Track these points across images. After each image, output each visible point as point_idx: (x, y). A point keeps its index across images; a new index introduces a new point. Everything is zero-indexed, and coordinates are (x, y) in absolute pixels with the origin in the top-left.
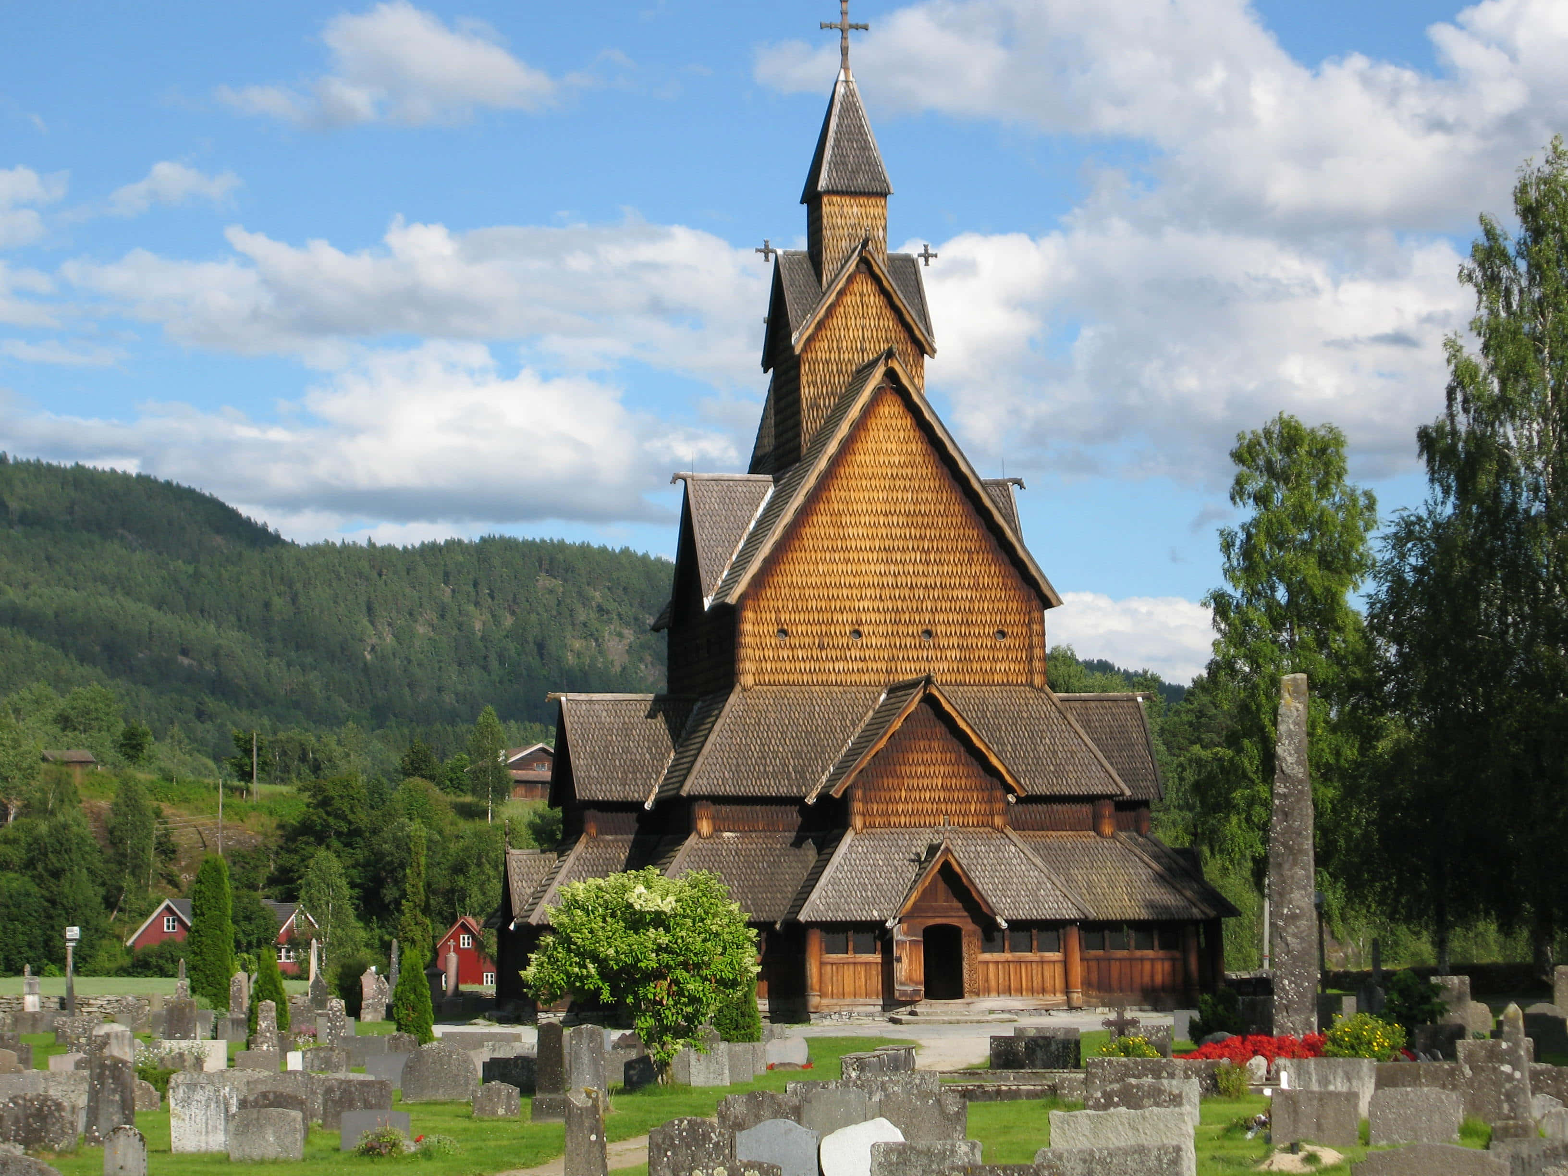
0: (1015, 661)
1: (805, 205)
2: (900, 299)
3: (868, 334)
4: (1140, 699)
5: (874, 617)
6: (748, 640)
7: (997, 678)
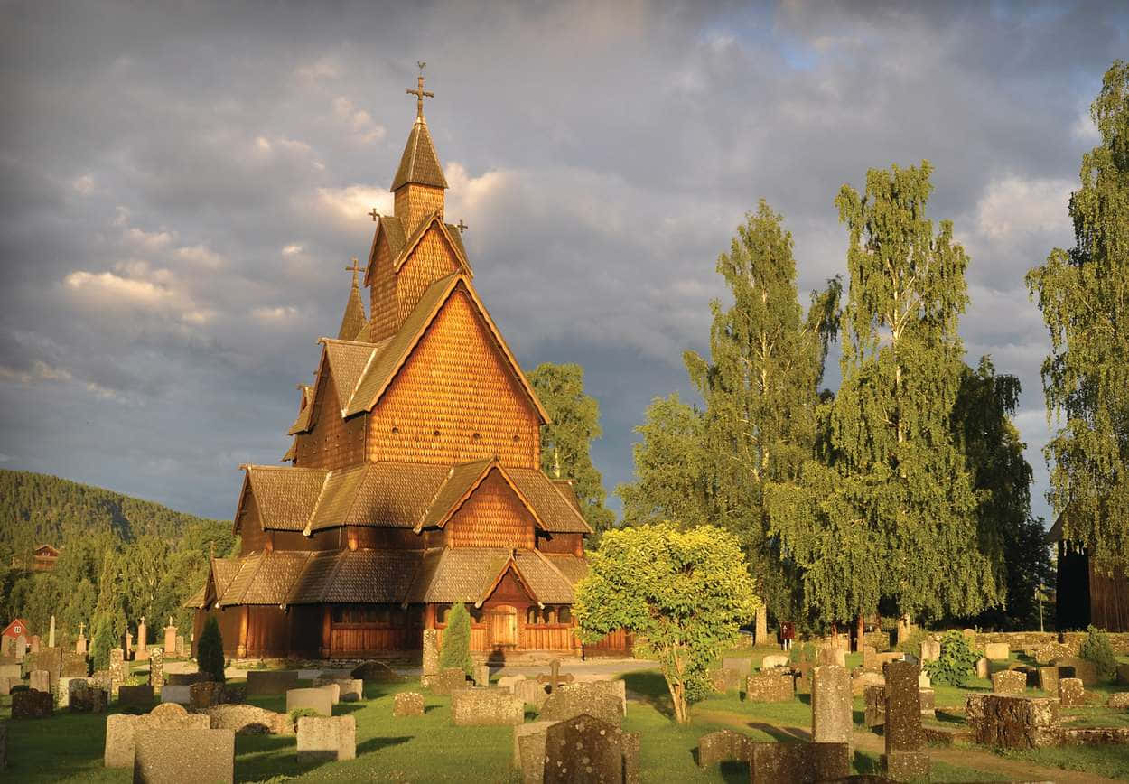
0: (525, 454)
1: (393, 193)
2: (454, 247)
3: (435, 265)
4: (570, 483)
5: (447, 424)
6: (374, 433)
7: (514, 464)
